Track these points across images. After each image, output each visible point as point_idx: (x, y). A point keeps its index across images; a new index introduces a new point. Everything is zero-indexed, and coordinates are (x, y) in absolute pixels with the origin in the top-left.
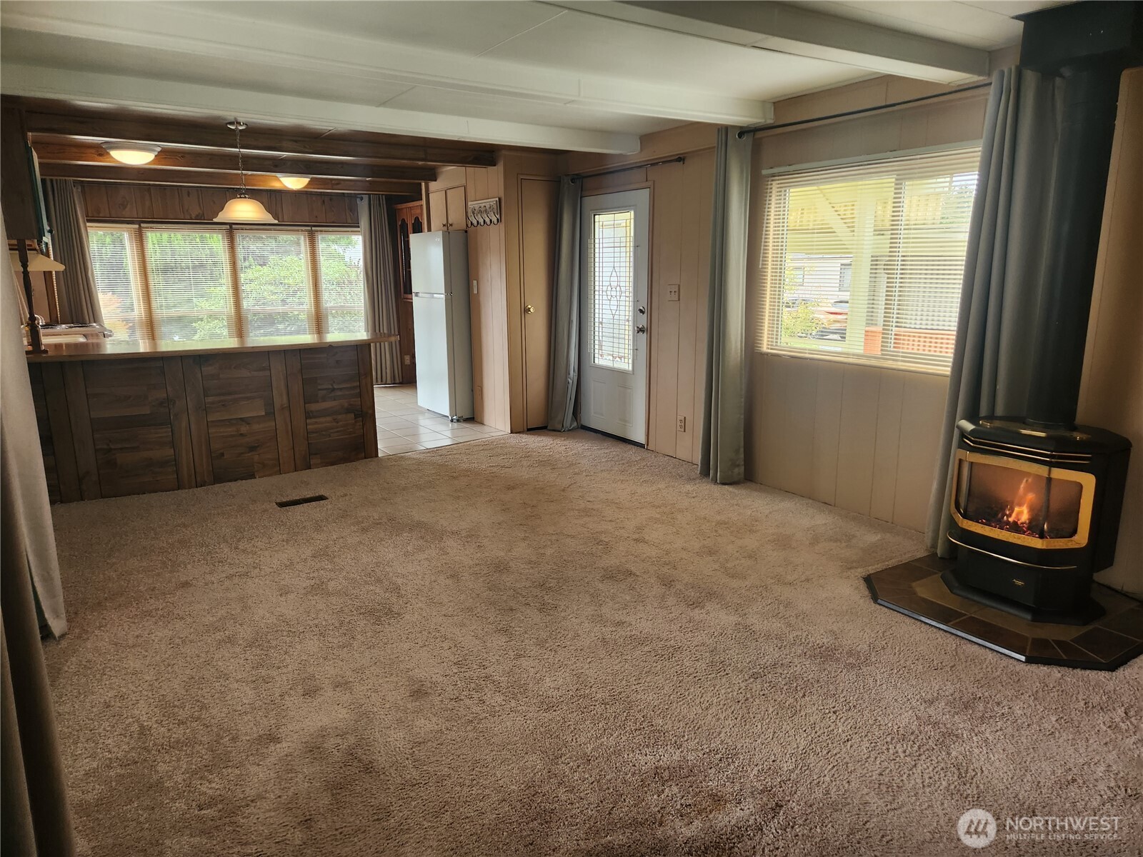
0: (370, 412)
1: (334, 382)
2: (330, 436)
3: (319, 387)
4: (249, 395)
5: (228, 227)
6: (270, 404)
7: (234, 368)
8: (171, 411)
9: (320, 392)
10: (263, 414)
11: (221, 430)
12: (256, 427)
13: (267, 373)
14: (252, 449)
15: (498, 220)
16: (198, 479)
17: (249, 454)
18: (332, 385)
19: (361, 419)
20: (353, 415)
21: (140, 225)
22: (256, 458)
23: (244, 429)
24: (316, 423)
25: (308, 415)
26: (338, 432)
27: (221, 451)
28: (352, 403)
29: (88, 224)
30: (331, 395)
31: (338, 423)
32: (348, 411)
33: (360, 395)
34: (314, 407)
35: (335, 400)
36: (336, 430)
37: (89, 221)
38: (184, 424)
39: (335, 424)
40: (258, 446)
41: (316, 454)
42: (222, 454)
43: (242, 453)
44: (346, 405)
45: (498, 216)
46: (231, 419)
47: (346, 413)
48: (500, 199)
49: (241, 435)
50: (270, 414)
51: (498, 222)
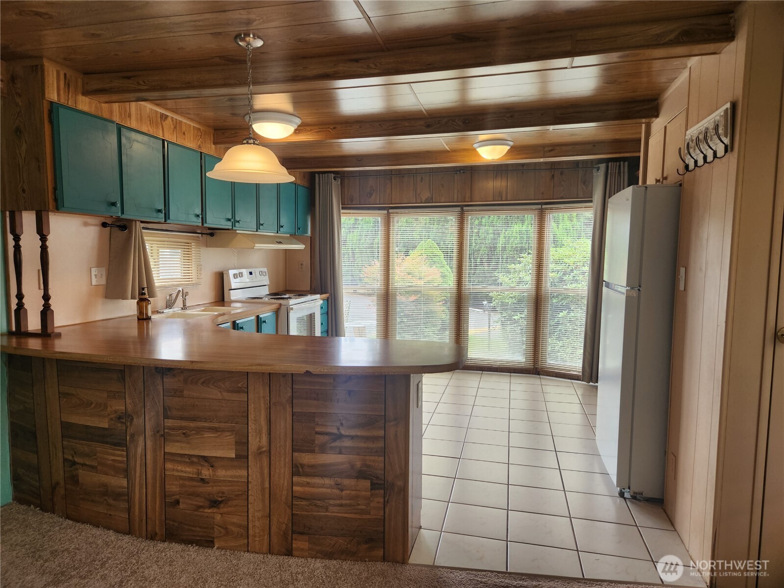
0: (400, 483)
1: (342, 424)
2: (327, 510)
3: (317, 429)
4: (216, 425)
5: (459, 208)
6: (242, 443)
7: (203, 382)
8: (128, 430)
9: (317, 436)
10: (233, 456)
11: (180, 468)
12: (222, 473)
13: (243, 397)
14: (215, 503)
15: (726, 147)
16: (149, 528)
17: (209, 511)
18: (338, 429)
19: (382, 492)
20: (367, 484)
21: (388, 211)
22: (218, 517)
23: (206, 473)
24: (308, 484)
25: (297, 470)
26: (341, 505)
27: (178, 497)
28: (368, 463)
29: (342, 211)
30: (333, 445)
31: (342, 490)
32: (361, 475)
33: (384, 452)
34: (306, 459)
35: (340, 453)
36: (338, 502)
37: (343, 208)
38: (140, 450)
39: (337, 491)
40: (221, 502)
41: (302, 533)
42: (177, 502)
43: (201, 507)
44: (358, 464)
45: (727, 141)
46: (191, 455)
47: (357, 478)
48: (734, 106)
49: (202, 480)
50: (242, 458)
51: (726, 151)
